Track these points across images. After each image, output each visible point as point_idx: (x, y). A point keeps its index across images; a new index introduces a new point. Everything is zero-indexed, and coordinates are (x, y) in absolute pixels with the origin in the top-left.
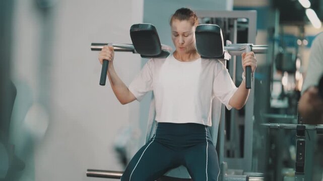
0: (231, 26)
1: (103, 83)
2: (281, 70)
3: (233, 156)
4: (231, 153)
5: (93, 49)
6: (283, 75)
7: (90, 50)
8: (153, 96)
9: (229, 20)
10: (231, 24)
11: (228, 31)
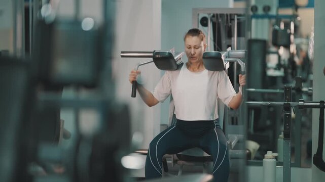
0: (232, 20)
1: (134, 95)
2: (277, 45)
3: (237, 124)
4: (235, 121)
5: (122, 56)
6: (279, 48)
7: (120, 57)
8: (172, 99)
9: (231, 15)
10: (232, 18)
11: (230, 24)
